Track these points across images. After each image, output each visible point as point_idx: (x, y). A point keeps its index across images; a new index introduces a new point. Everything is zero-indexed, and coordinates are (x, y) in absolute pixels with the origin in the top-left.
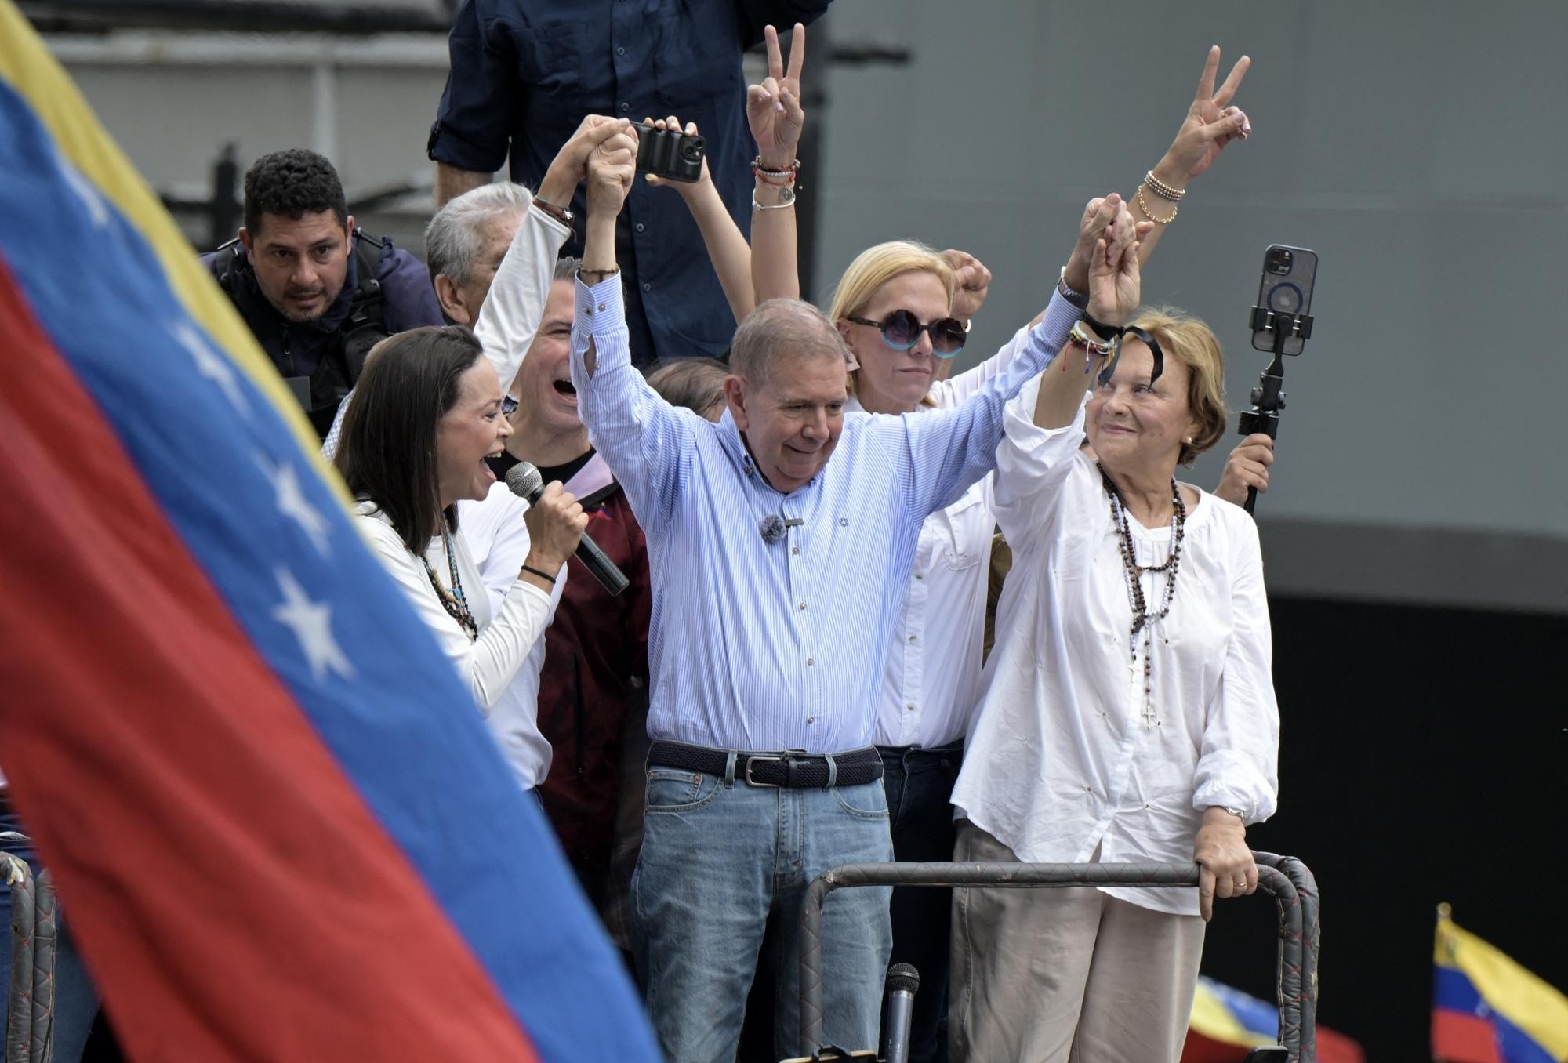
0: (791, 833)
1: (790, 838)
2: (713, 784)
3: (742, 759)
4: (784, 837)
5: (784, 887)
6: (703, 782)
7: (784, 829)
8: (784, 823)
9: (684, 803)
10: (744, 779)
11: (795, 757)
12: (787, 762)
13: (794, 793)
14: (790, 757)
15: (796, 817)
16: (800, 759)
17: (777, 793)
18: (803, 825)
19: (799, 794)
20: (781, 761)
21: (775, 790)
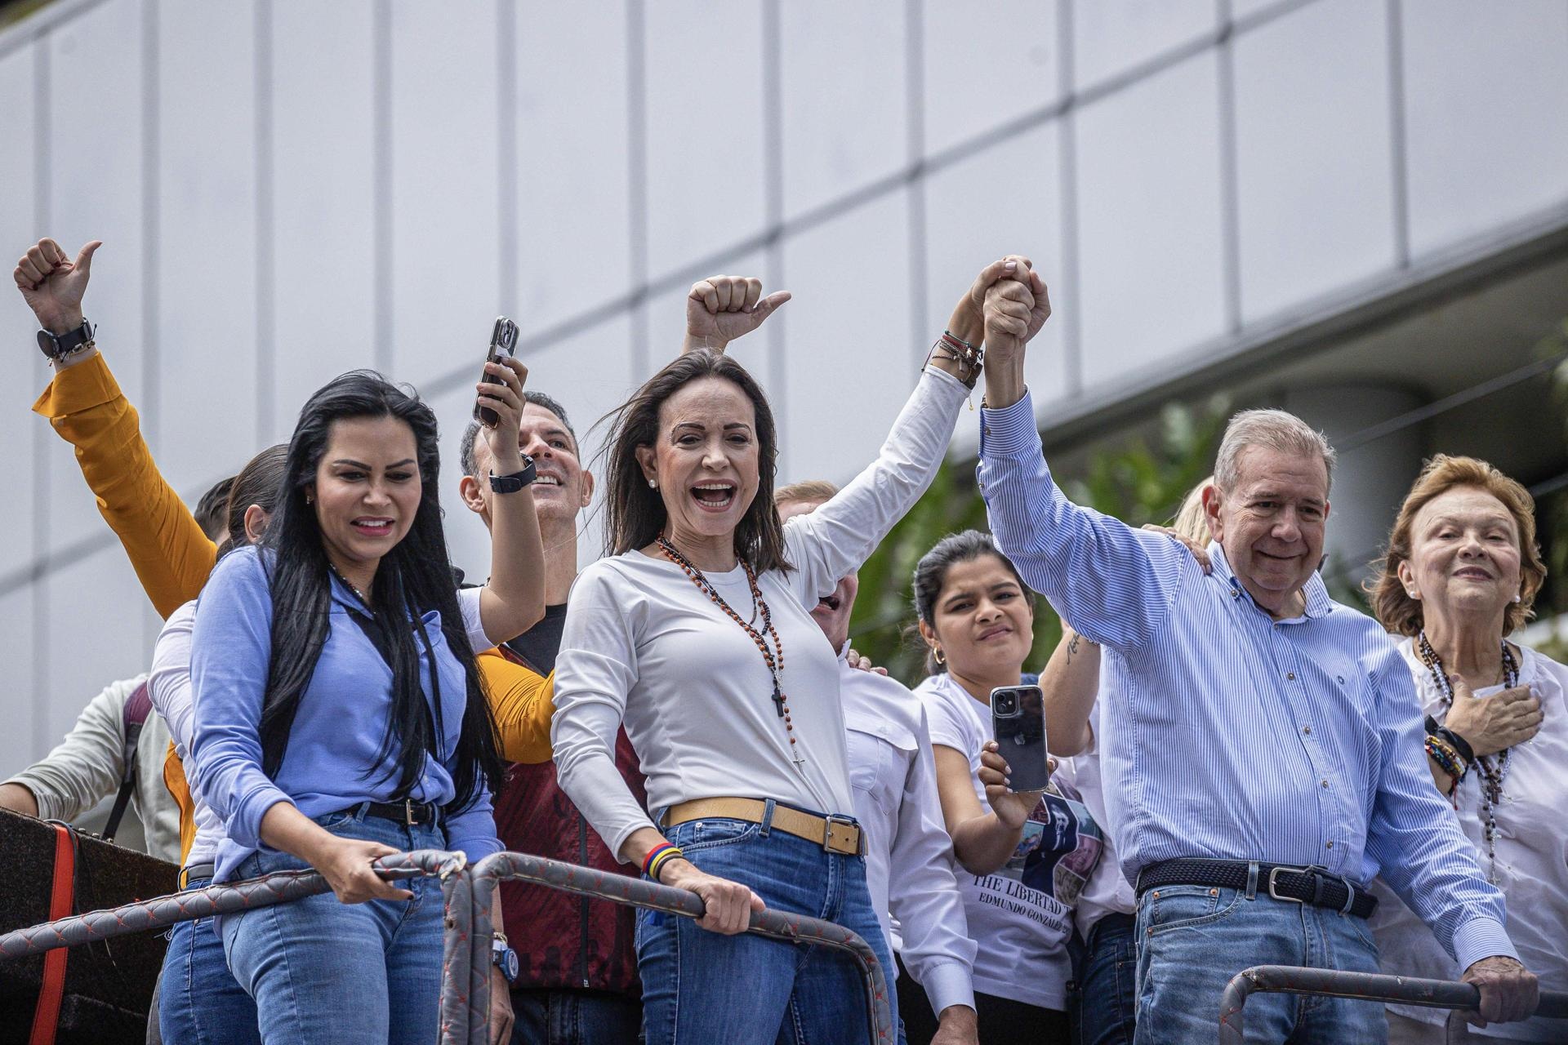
0: (1319, 950)
1: (1319, 955)
2: (1232, 897)
3: (1265, 869)
4: (1312, 955)
5: (1310, 1011)
6: (1220, 895)
7: (1312, 946)
8: (1311, 939)
9: (1200, 916)
10: (1267, 891)
11: (1319, 872)
12: (1312, 875)
13: (1314, 912)
14: (1314, 872)
15: (1320, 936)
16: (1324, 876)
17: (1300, 910)
18: (1329, 944)
19: (1319, 914)
20: (1306, 874)
21: (1298, 905)
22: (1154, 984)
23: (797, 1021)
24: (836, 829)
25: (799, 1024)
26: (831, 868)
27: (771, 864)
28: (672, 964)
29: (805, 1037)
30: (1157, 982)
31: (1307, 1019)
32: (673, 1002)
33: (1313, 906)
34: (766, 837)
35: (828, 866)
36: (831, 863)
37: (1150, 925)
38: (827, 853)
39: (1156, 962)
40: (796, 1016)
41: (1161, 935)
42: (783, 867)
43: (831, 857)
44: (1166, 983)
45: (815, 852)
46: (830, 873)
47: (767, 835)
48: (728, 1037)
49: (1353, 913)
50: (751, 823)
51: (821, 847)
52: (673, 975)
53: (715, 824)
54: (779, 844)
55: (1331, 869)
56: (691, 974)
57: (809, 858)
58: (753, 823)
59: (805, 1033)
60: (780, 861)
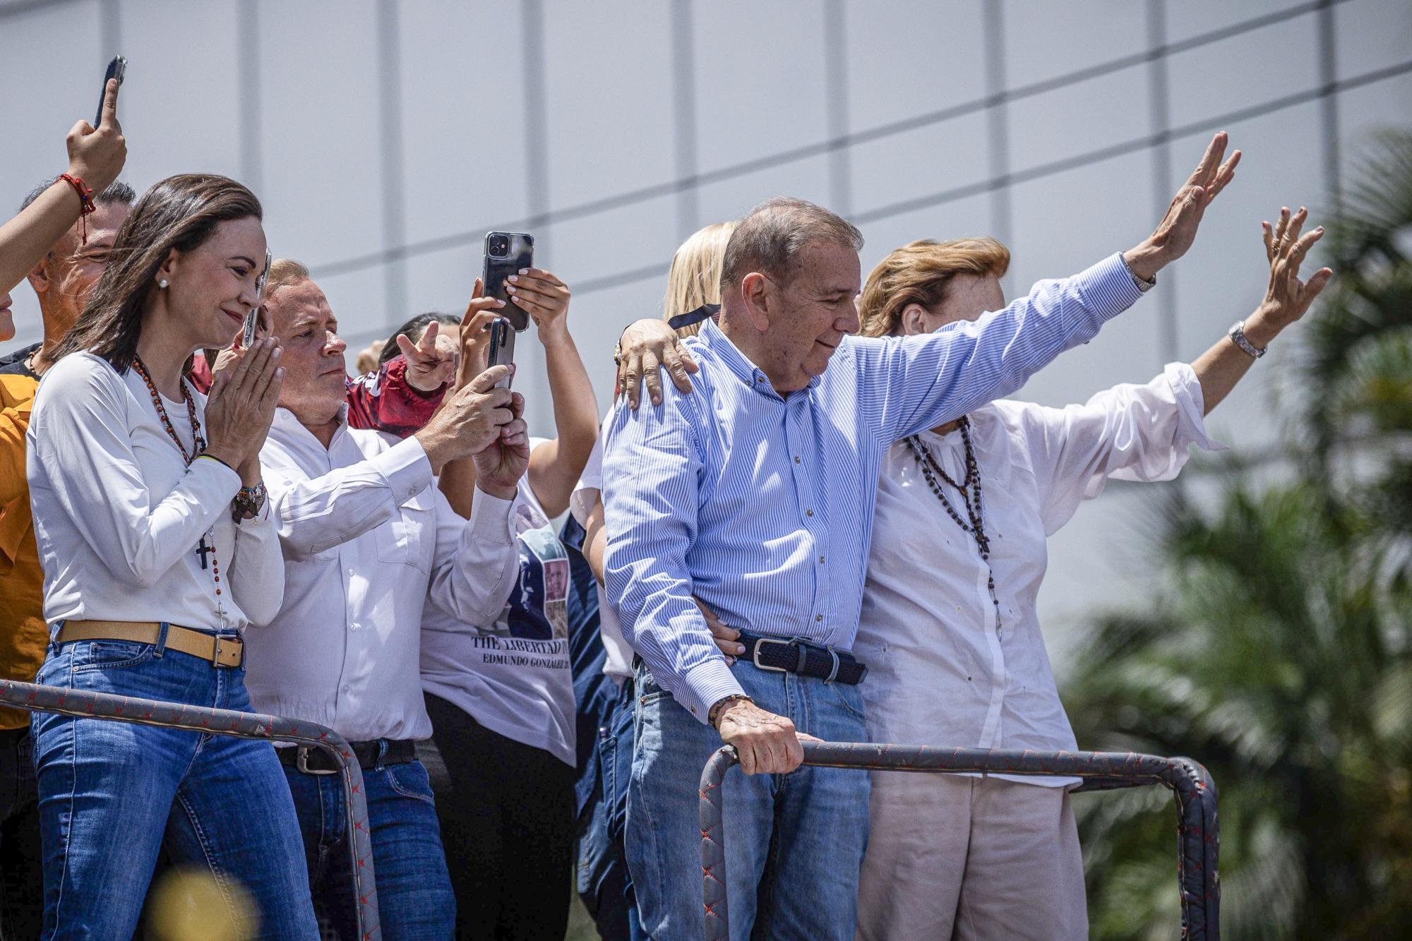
0: (800, 719)
3: (751, 640)
7: (793, 714)
8: (793, 709)
10: (751, 660)
11: (803, 643)
12: (796, 646)
13: (798, 681)
14: (799, 643)
15: (803, 705)
16: (807, 646)
17: (784, 680)
18: (811, 713)
19: (804, 682)
20: (790, 644)
21: (781, 676)
22: (645, 751)
23: (194, 819)
24: (224, 645)
25: (197, 821)
26: (219, 682)
27: (164, 683)
28: (68, 772)
29: (205, 832)
30: (648, 749)
31: (788, 784)
32: (68, 806)
33: (798, 675)
34: (159, 658)
35: (217, 681)
36: (219, 677)
37: (643, 695)
38: (216, 668)
39: (647, 730)
40: (192, 814)
41: (652, 704)
42: (174, 685)
43: (219, 672)
44: (657, 751)
45: (205, 670)
46: (219, 687)
47: (161, 655)
48: (117, 839)
49: (839, 680)
50: (145, 645)
51: (211, 663)
52: (69, 782)
53: (110, 646)
54: (172, 664)
55: (817, 640)
56: (87, 780)
57: (200, 674)
58: (147, 644)
59: (203, 829)
60: (172, 680)
